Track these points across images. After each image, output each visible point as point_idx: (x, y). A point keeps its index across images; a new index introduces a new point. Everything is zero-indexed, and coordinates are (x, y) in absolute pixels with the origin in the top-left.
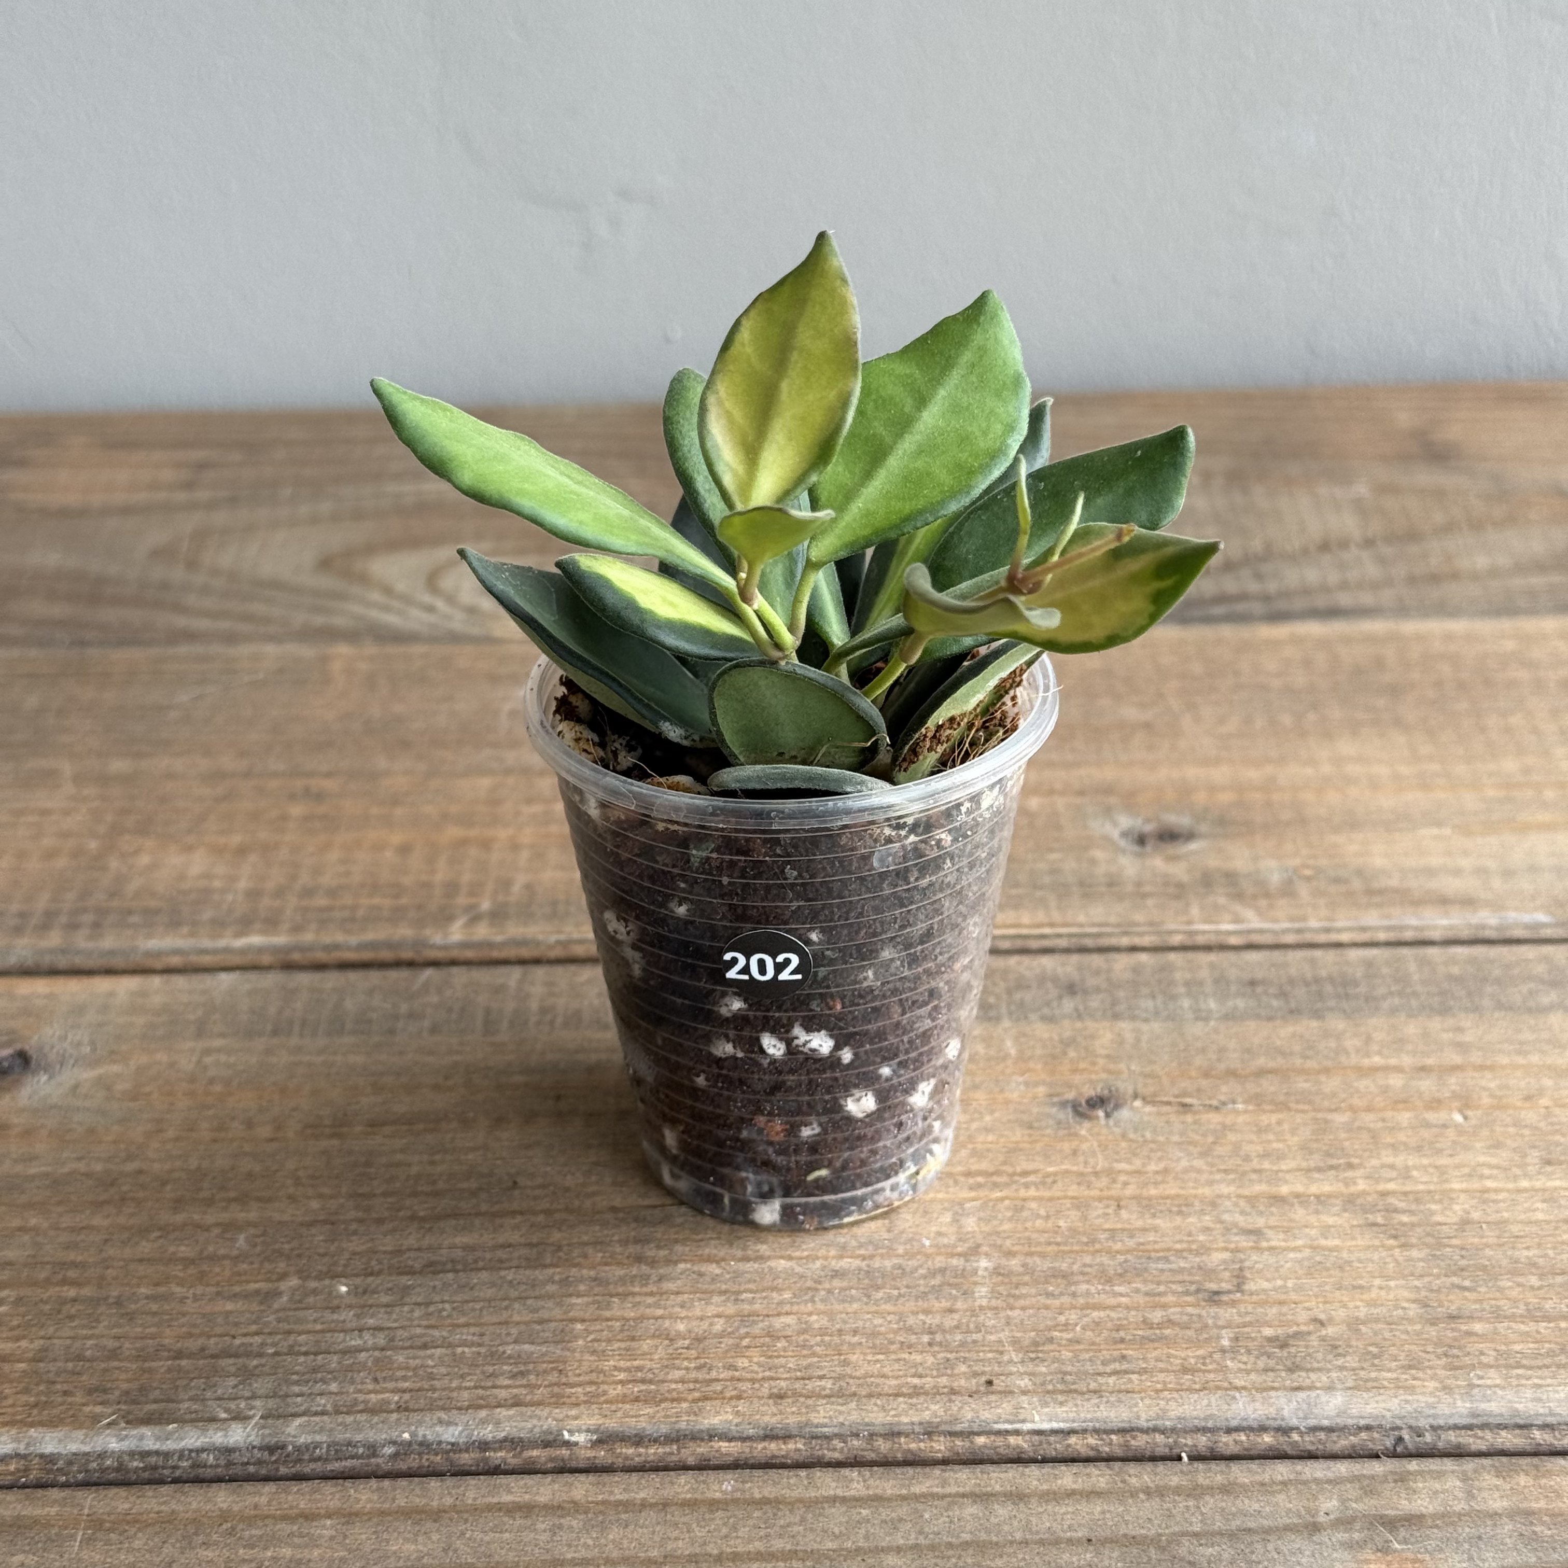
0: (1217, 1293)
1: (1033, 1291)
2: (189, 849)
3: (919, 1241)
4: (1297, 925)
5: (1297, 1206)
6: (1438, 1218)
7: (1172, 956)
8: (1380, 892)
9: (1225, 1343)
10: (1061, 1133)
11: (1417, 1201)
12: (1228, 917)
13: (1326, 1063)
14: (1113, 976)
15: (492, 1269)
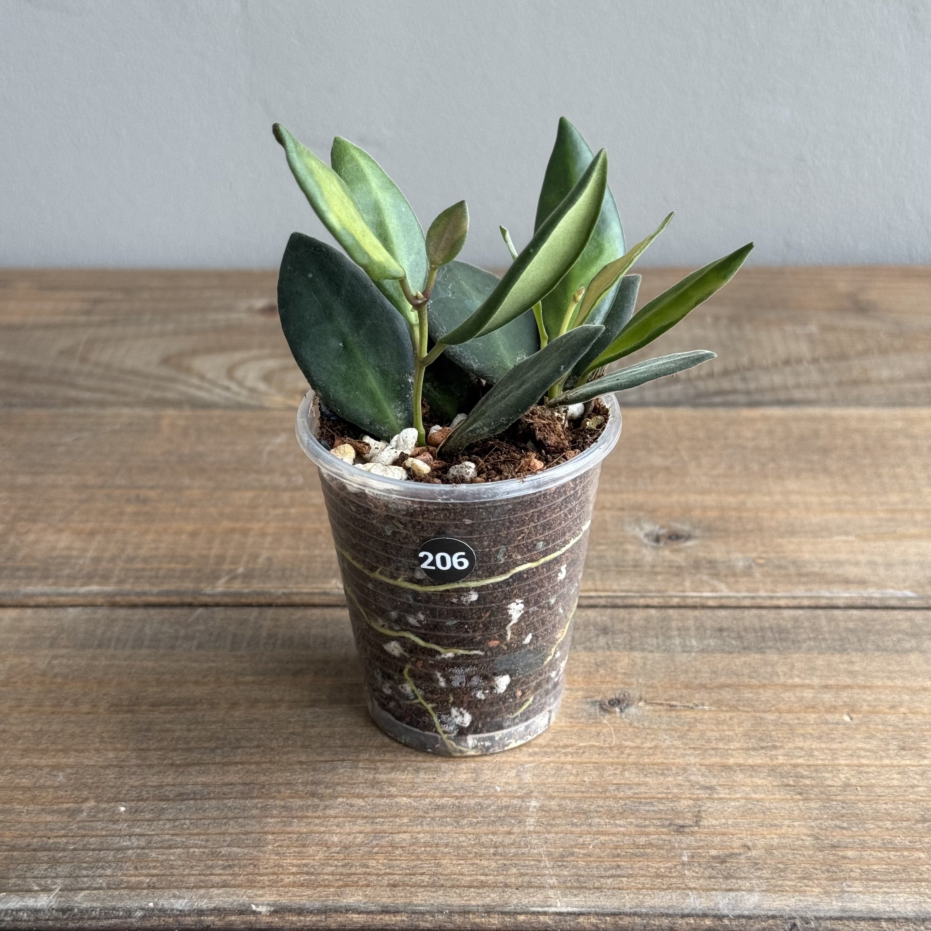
0: (683, 826)
1: (564, 822)
3: (494, 788)
4: (752, 594)
5: (738, 772)
6: (829, 782)
7: (671, 612)
8: (807, 575)
9: (685, 859)
10: (591, 721)
11: (816, 771)
12: (708, 588)
13: (764, 681)
14: (632, 623)
15: (219, 799)
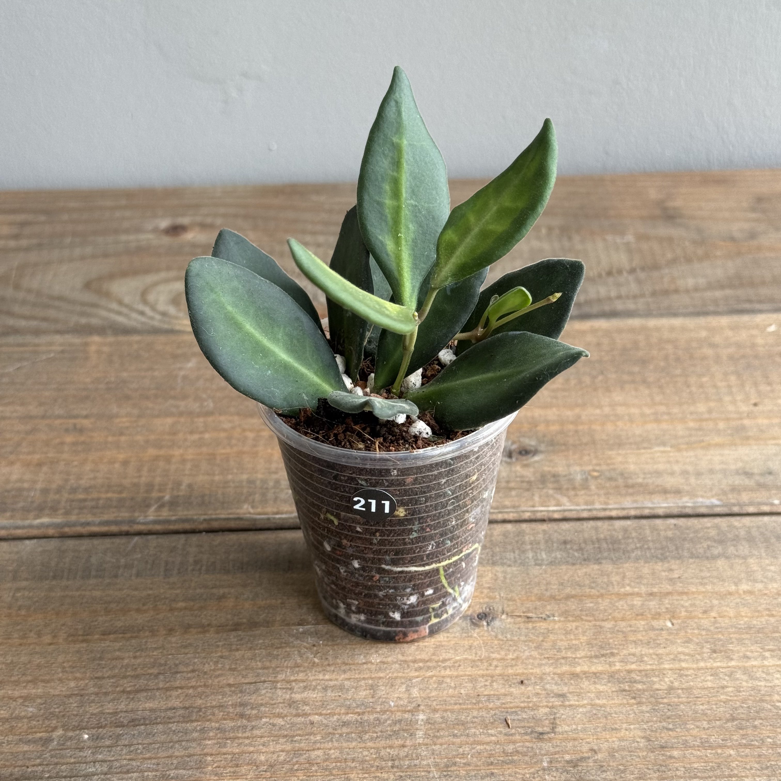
0: (542, 734)
1: (447, 733)
2: (12, 463)
3: (388, 703)
4: (589, 507)
5: (584, 680)
6: (657, 686)
7: (524, 526)
8: (633, 486)
9: (545, 764)
10: (464, 635)
11: (646, 675)
12: (553, 502)
13: (603, 591)
14: (493, 539)
15: (165, 723)
